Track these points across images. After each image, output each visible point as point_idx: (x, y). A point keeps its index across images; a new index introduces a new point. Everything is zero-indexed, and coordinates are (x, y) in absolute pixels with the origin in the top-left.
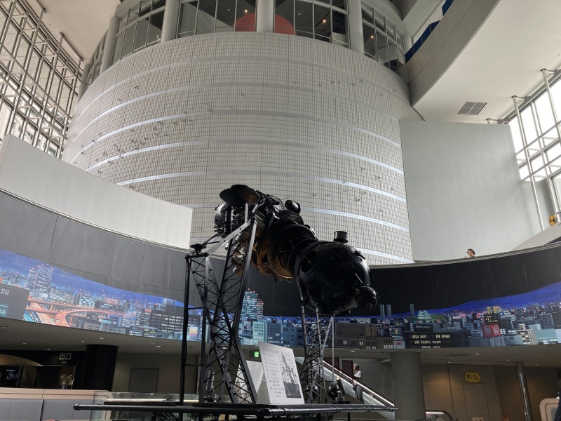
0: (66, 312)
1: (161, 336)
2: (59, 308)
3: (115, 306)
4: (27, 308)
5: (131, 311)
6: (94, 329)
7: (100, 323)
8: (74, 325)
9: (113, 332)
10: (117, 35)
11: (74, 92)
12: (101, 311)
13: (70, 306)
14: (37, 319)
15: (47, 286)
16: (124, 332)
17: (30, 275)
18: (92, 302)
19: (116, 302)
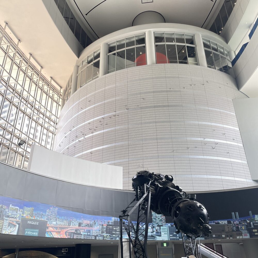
0: (65, 230)
1: (112, 239)
2: (62, 228)
3: (88, 225)
4: (47, 230)
5: (97, 226)
6: (79, 238)
7: (82, 235)
8: (69, 237)
9: (88, 238)
10: (77, 75)
11: (59, 104)
12: (82, 228)
13: (67, 227)
14: (52, 236)
15: (55, 217)
16: (93, 238)
17: (47, 213)
18: (77, 223)
19: (88, 222)
